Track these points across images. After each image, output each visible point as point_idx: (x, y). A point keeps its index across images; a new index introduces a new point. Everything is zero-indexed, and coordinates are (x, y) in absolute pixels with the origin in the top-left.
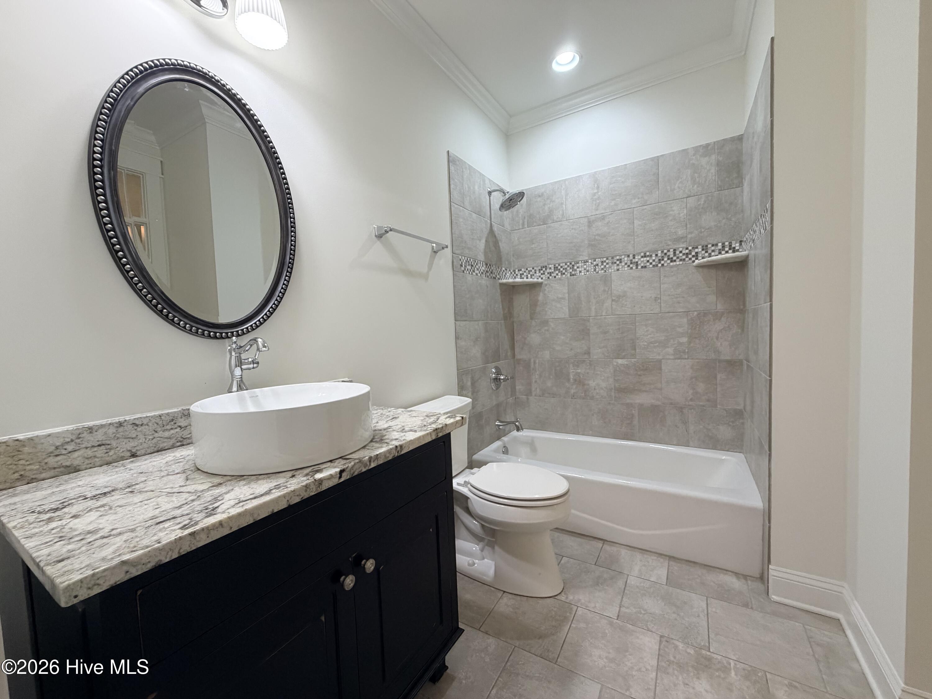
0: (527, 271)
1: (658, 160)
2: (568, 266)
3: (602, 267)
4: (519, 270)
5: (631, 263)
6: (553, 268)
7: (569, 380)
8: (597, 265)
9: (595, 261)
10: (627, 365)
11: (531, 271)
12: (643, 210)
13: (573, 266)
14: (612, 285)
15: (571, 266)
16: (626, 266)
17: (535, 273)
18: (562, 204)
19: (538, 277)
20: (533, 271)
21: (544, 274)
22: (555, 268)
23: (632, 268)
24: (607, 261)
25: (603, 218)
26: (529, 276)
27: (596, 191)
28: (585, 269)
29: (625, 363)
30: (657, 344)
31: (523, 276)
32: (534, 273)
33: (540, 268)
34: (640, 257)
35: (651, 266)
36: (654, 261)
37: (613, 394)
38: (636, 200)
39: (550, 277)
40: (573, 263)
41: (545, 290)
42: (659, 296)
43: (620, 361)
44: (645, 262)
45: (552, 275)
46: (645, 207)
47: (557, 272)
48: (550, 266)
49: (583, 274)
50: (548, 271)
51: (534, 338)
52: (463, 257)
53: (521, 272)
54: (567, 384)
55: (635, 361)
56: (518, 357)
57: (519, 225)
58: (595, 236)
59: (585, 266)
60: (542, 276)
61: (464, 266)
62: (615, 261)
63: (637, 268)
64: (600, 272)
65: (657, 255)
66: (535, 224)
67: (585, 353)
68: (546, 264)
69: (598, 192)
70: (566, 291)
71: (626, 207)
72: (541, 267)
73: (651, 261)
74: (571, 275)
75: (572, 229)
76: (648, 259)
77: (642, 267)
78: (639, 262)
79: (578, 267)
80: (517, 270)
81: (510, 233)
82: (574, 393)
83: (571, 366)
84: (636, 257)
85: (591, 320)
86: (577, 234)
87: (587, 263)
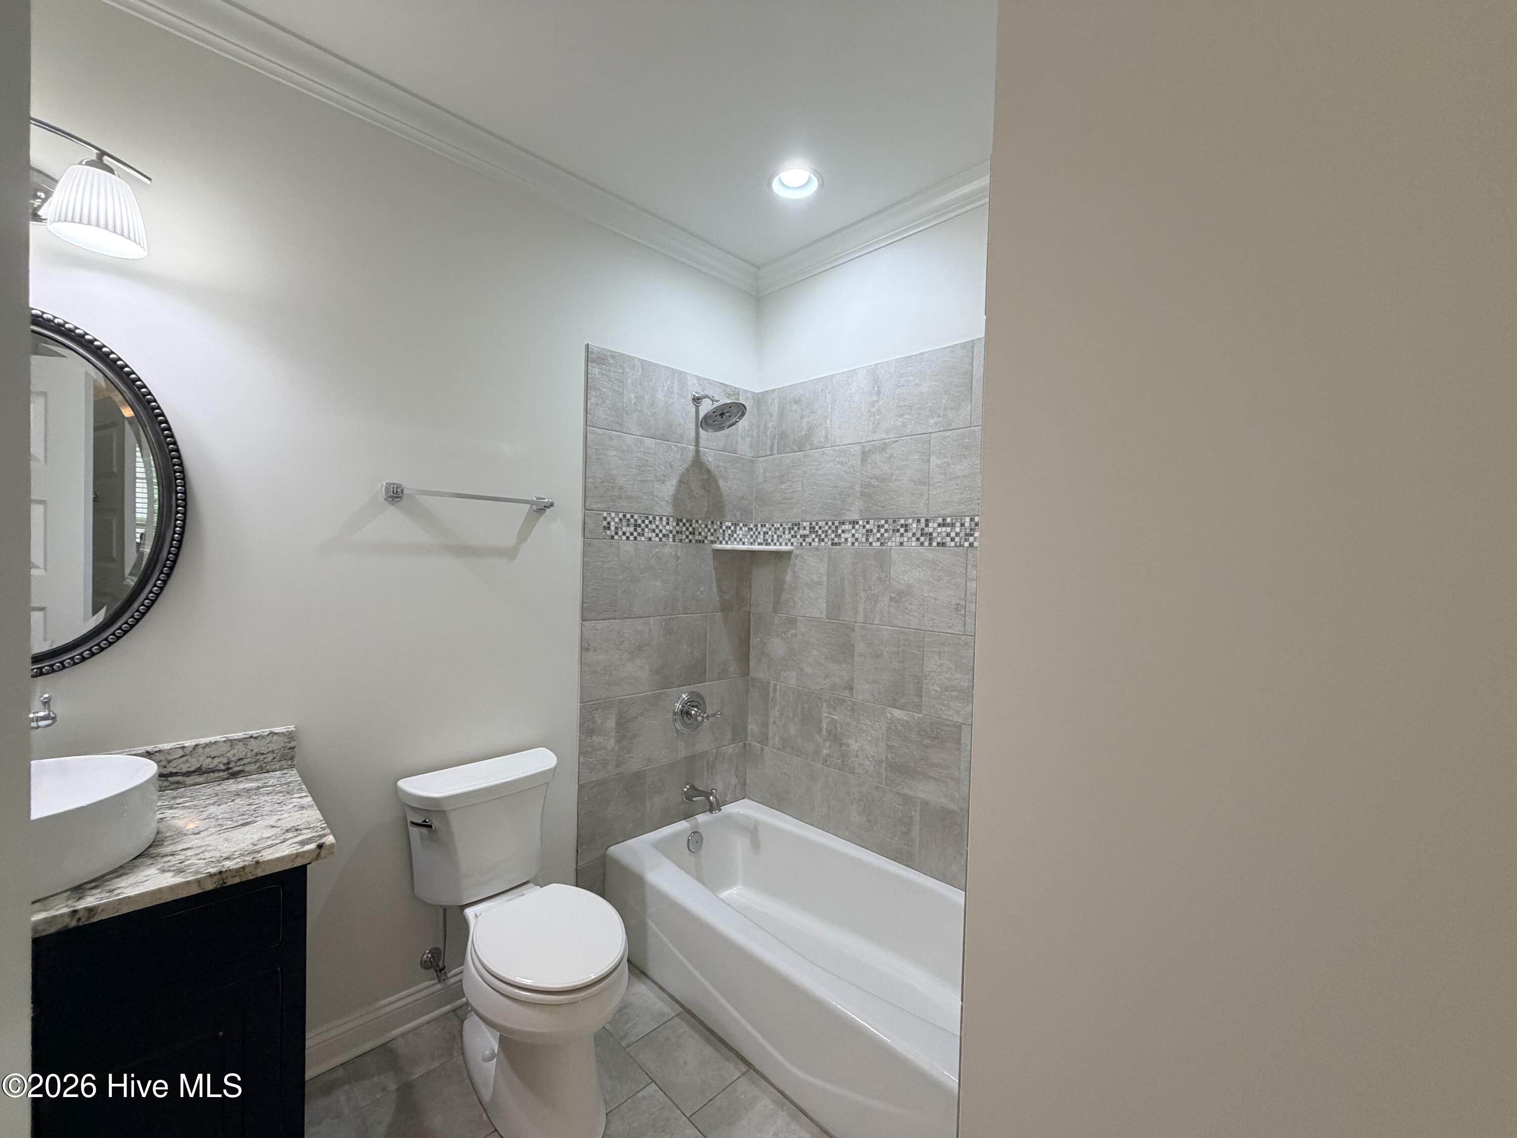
0: (773, 529)
1: (973, 347)
2: (830, 528)
3: (878, 535)
4: (762, 526)
5: (922, 535)
6: (808, 528)
7: (820, 730)
8: (871, 531)
9: (868, 523)
10: (907, 722)
11: (779, 528)
12: (945, 437)
13: (837, 527)
14: (891, 571)
15: (833, 528)
16: (914, 539)
17: (784, 533)
18: (826, 418)
19: (787, 541)
20: (781, 529)
21: (796, 536)
22: (811, 528)
23: (922, 544)
24: (886, 526)
25: (884, 447)
26: (775, 537)
27: (875, 398)
28: (853, 535)
29: (905, 718)
30: (956, 693)
31: (767, 537)
32: (782, 533)
33: (790, 525)
34: (936, 525)
35: (953, 544)
36: (957, 534)
37: (883, 771)
38: (936, 419)
39: (804, 544)
40: (837, 523)
41: (796, 565)
42: (963, 603)
43: (897, 713)
44: (944, 534)
45: (807, 540)
46: (948, 433)
47: (814, 536)
48: (805, 524)
49: (850, 544)
50: (802, 532)
51: (777, 647)
52: (613, 515)
53: (765, 529)
54: (817, 737)
55: (919, 718)
56: (753, 674)
57: (766, 449)
58: (871, 478)
59: (853, 531)
60: (792, 540)
61: (613, 528)
62: (899, 527)
63: (930, 544)
64: (874, 544)
65: (962, 525)
66: (788, 449)
67: (846, 688)
68: (798, 520)
69: (877, 401)
70: (823, 569)
71: (919, 430)
72: (793, 524)
73: (953, 535)
74: (832, 544)
75: (839, 462)
76: (949, 529)
77: (938, 544)
78: (935, 535)
79: (843, 532)
80: (759, 526)
81: (752, 462)
82: (827, 755)
83: (825, 705)
84: (930, 525)
85: (856, 629)
86: (845, 472)
87: (857, 527)
